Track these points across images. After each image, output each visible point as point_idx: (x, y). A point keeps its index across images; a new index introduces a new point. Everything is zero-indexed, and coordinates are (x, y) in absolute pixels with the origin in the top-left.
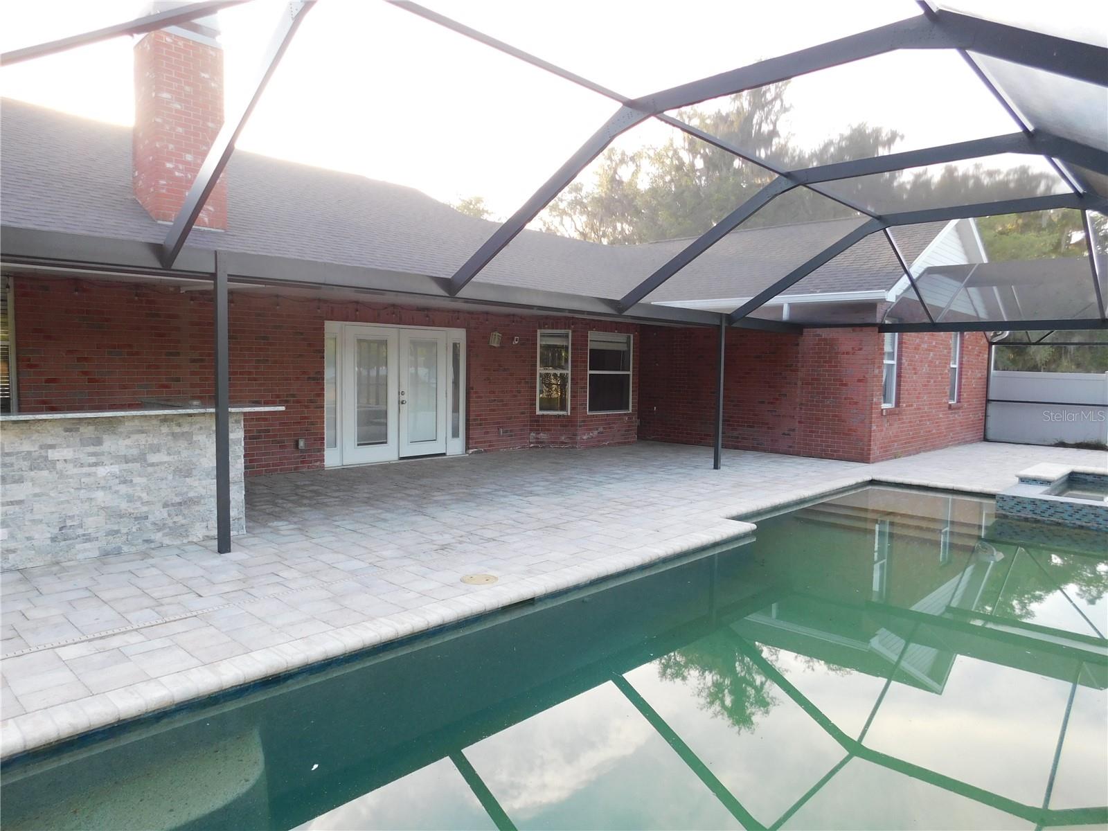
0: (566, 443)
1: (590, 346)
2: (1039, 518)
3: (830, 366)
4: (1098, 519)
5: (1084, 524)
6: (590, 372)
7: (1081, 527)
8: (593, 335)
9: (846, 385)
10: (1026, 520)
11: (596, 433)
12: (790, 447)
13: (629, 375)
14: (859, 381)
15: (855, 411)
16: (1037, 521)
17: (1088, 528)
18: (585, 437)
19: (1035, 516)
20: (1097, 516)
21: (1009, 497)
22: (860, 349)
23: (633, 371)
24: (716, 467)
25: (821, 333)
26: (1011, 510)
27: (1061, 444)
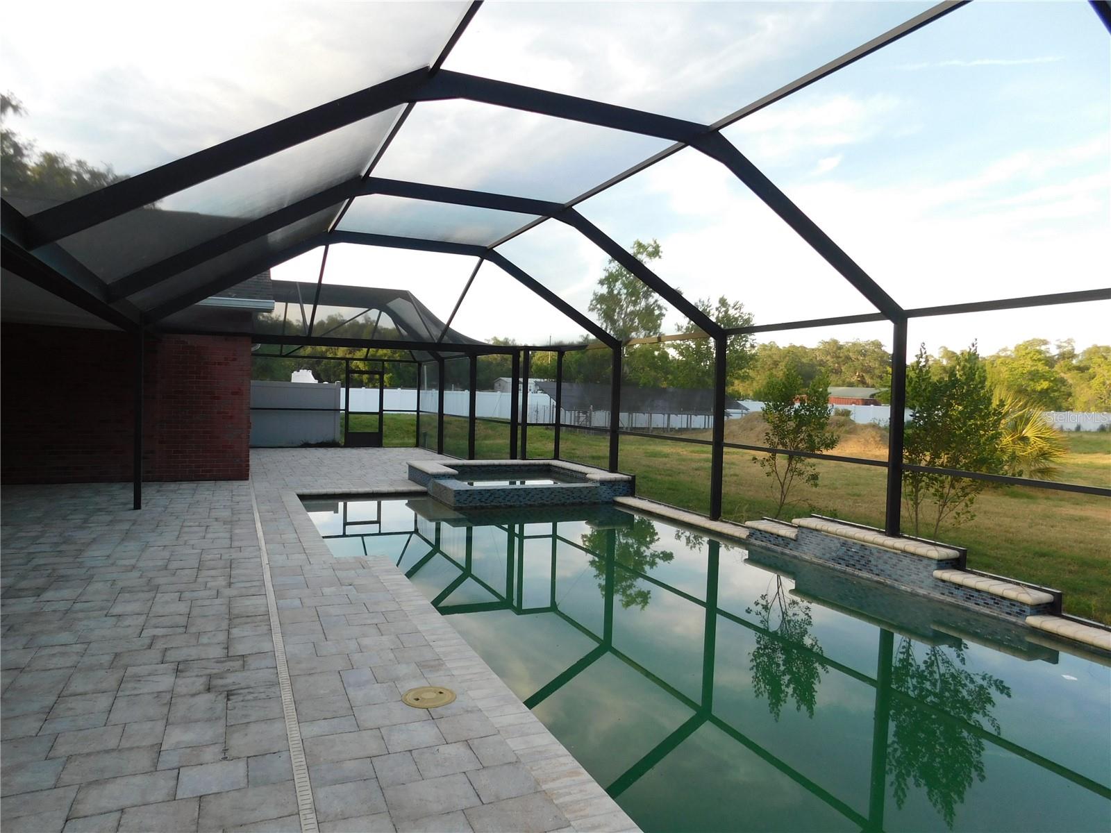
2: (484, 505)
3: (198, 378)
4: (519, 498)
7: (511, 506)
9: (218, 398)
10: (476, 508)
12: (149, 472)
14: (234, 393)
15: (230, 426)
16: (482, 507)
17: (514, 506)
19: (482, 504)
20: (519, 496)
21: (463, 491)
22: (235, 360)
24: (137, 506)
25: (186, 340)
26: (466, 502)
27: (306, 445)
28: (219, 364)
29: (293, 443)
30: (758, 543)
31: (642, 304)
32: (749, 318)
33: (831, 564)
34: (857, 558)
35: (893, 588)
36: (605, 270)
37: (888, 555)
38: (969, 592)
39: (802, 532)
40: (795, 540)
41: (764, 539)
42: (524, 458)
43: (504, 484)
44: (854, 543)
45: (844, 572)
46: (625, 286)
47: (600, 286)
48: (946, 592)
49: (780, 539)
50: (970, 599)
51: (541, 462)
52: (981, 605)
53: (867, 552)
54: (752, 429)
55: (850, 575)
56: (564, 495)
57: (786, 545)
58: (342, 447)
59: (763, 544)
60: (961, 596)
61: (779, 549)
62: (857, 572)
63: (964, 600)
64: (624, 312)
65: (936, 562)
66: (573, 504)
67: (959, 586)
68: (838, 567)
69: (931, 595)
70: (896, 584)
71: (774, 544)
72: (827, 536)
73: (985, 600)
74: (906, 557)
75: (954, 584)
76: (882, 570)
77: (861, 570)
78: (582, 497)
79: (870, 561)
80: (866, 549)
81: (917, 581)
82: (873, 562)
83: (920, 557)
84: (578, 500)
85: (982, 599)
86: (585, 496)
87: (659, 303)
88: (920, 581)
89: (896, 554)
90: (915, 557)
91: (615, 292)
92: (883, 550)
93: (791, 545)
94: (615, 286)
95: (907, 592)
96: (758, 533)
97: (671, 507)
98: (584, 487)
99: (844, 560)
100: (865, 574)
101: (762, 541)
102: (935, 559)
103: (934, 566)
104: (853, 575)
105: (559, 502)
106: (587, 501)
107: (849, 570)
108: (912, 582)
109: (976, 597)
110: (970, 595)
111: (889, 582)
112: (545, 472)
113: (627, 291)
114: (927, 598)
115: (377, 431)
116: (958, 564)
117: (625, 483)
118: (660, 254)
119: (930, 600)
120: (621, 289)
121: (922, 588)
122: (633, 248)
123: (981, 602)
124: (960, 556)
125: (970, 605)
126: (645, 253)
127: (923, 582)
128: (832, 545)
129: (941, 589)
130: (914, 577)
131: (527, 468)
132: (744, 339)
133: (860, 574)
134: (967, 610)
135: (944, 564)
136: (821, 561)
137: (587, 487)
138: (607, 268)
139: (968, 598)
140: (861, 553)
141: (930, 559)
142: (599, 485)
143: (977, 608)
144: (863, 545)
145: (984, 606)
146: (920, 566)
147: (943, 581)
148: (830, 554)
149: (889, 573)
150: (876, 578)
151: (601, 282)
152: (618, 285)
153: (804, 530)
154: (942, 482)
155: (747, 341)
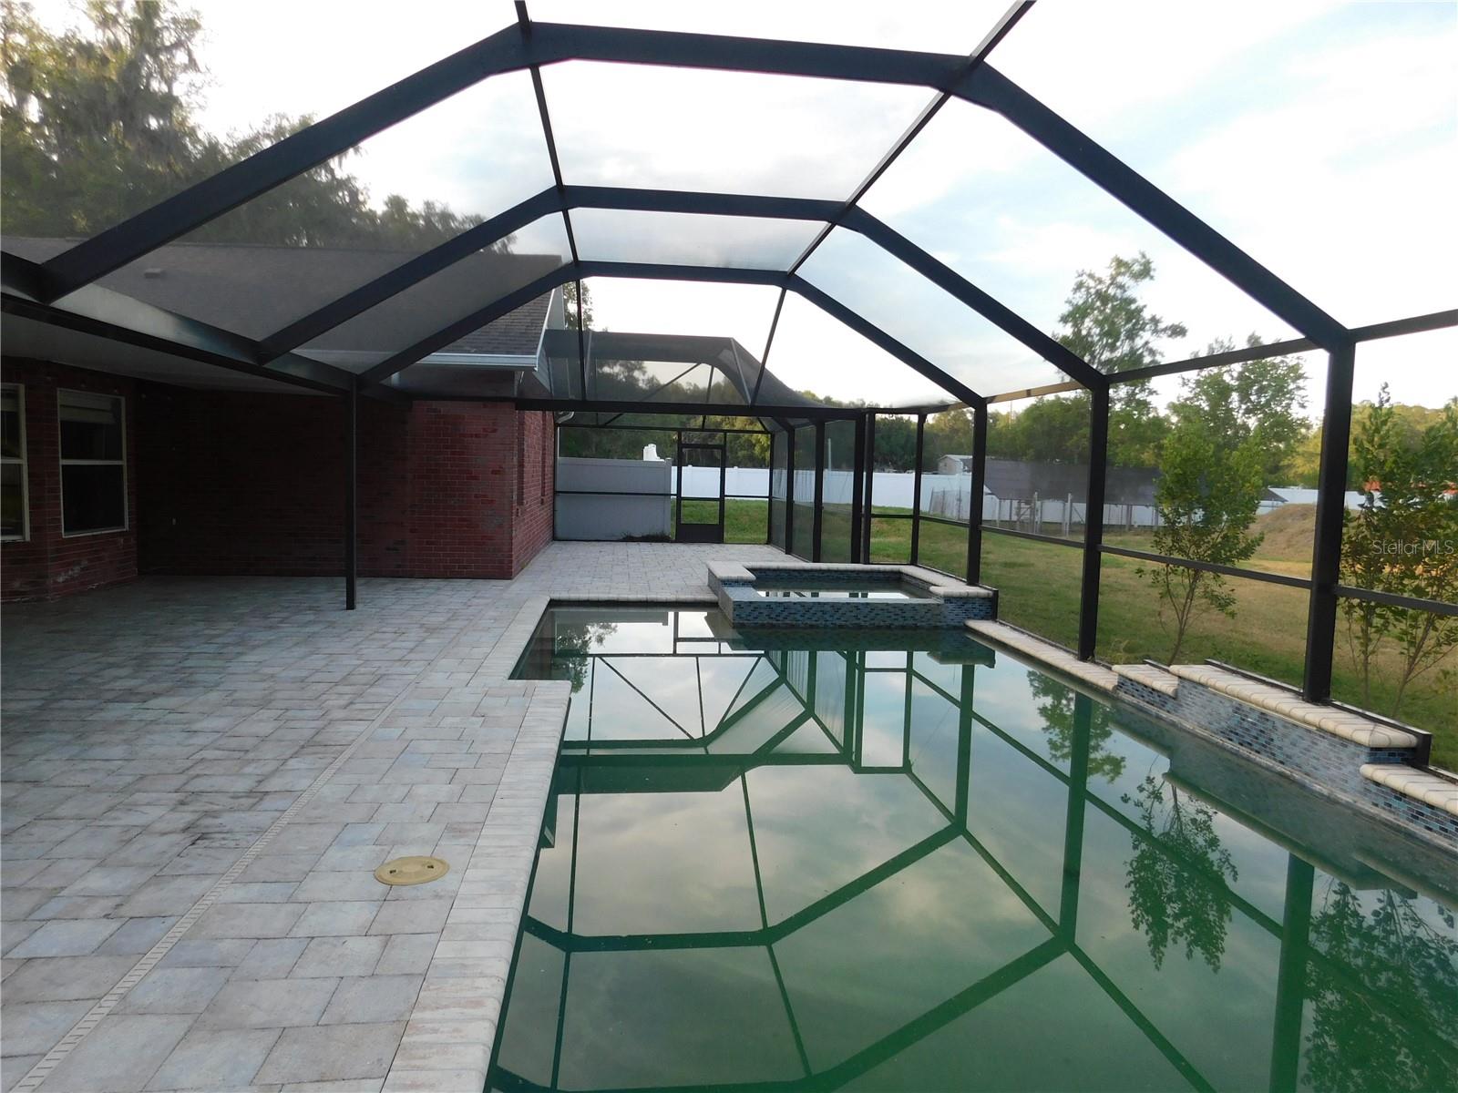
0: (23, 594)
1: (61, 415)
2: (774, 622)
3: (453, 453)
4: (825, 616)
5: (814, 623)
6: (63, 462)
7: (812, 626)
8: (63, 396)
9: (476, 478)
10: (763, 626)
11: (77, 569)
12: (399, 566)
13: (120, 467)
14: (494, 472)
15: (490, 512)
16: (773, 626)
17: (817, 627)
18: (61, 579)
19: (770, 621)
22: (495, 431)
23: (128, 461)
24: (351, 605)
25: (438, 408)
27: (629, 539)
28: (477, 436)
29: (613, 536)
30: (1127, 698)
31: (1125, 348)
32: (1298, 364)
33: (1219, 739)
34: (1254, 733)
35: (1303, 786)
36: (1066, 302)
37: (1298, 732)
38: (1417, 807)
39: (1183, 686)
40: (1174, 698)
41: (1136, 693)
42: (867, 562)
43: (842, 596)
44: (1251, 709)
45: (1236, 754)
46: (1098, 323)
47: (1061, 324)
48: (1381, 802)
49: (1155, 694)
50: (1417, 818)
51: (888, 568)
52: (1435, 832)
53: (1269, 725)
54: (1281, 531)
55: (1243, 758)
56: (889, 614)
57: (1162, 705)
58: (672, 542)
59: (1135, 701)
60: (1404, 812)
61: (1154, 710)
62: (1253, 756)
63: (1408, 819)
64: (1096, 361)
65: (1367, 751)
66: (903, 627)
67: (1401, 795)
68: (1229, 744)
69: (1359, 805)
70: (1307, 781)
71: (1148, 702)
72: (1215, 694)
73: (1442, 823)
74: (1323, 737)
75: (1394, 790)
76: (1288, 756)
77: (1259, 753)
78: (917, 618)
79: (1272, 740)
80: (1268, 720)
81: (1337, 780)
82: (1277, 742)
83: (1345, 741)
84: (911, 622)
85: (1438, 821)
86: (922, 618)
87: (1150, 345)
88: (1341, 779)
89: (1309, 731)
90: (1336, 740)
91: (1084, 332)
92: (1293, 725)
93: (1169, 706)
94: (1083, 323)
95: (1323, 795)
96: (1129, 683)
97: (1037, 639)
98: (919, 605)
99: (1237, 734)
100: (1263, 760)
101: (1133, 696)
102: (1365, 746)
103: (1364, 757)
104: (1248, 759)
105: (882, 624)
106: (923, 624)
107: (1244, 751)
108: (1330, 779)
109: (1427, 817)
110: (1418, 812)
111: (1297, 776)
112: (894, 581)
113: (1102, 330)
114: (1352, 809)
115: (716, 522)
116: (1416, 757)
117: (981, 601)
118: (1152, 273)
119: (1358, 813)
120: (1090, 329)
121: (1345, 791)
122: (1110, 267)
123: (1436, 826)
124: (1418, 745)
125: (1417, 828)
126: (1128, 274)
127: (1346, 782)
128: (1222, 711)
129: (1374, 796)
130: (1333, 771)
131: (868, 576)
132: (1288, 396)
133: (1258, 759)
134: (1410, 836)
135: (1381, 755)
136: (1206, 734)
137: (925, 605)
138: (1071, 298)
139: (1416, 816)
140: (1260, 726)
141: (1358, 744)
142: (942, 602)
143: (1427, 835)
144: (1262, 714)
145: (1441, 834)
146: (1343, 756)
147: (1377, 784)
148: (1219, 723)
149: (1298, 761)
150: (1280, 768)
151: (1064, 319)
152: (1088, 323)
153: (1186, 684)
154: (1415, 619)
155: (1292, 399)
